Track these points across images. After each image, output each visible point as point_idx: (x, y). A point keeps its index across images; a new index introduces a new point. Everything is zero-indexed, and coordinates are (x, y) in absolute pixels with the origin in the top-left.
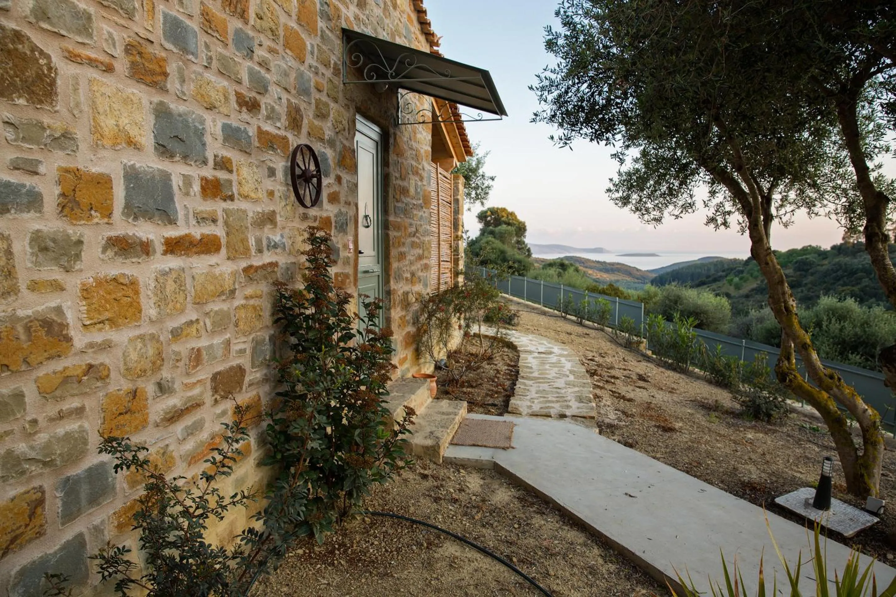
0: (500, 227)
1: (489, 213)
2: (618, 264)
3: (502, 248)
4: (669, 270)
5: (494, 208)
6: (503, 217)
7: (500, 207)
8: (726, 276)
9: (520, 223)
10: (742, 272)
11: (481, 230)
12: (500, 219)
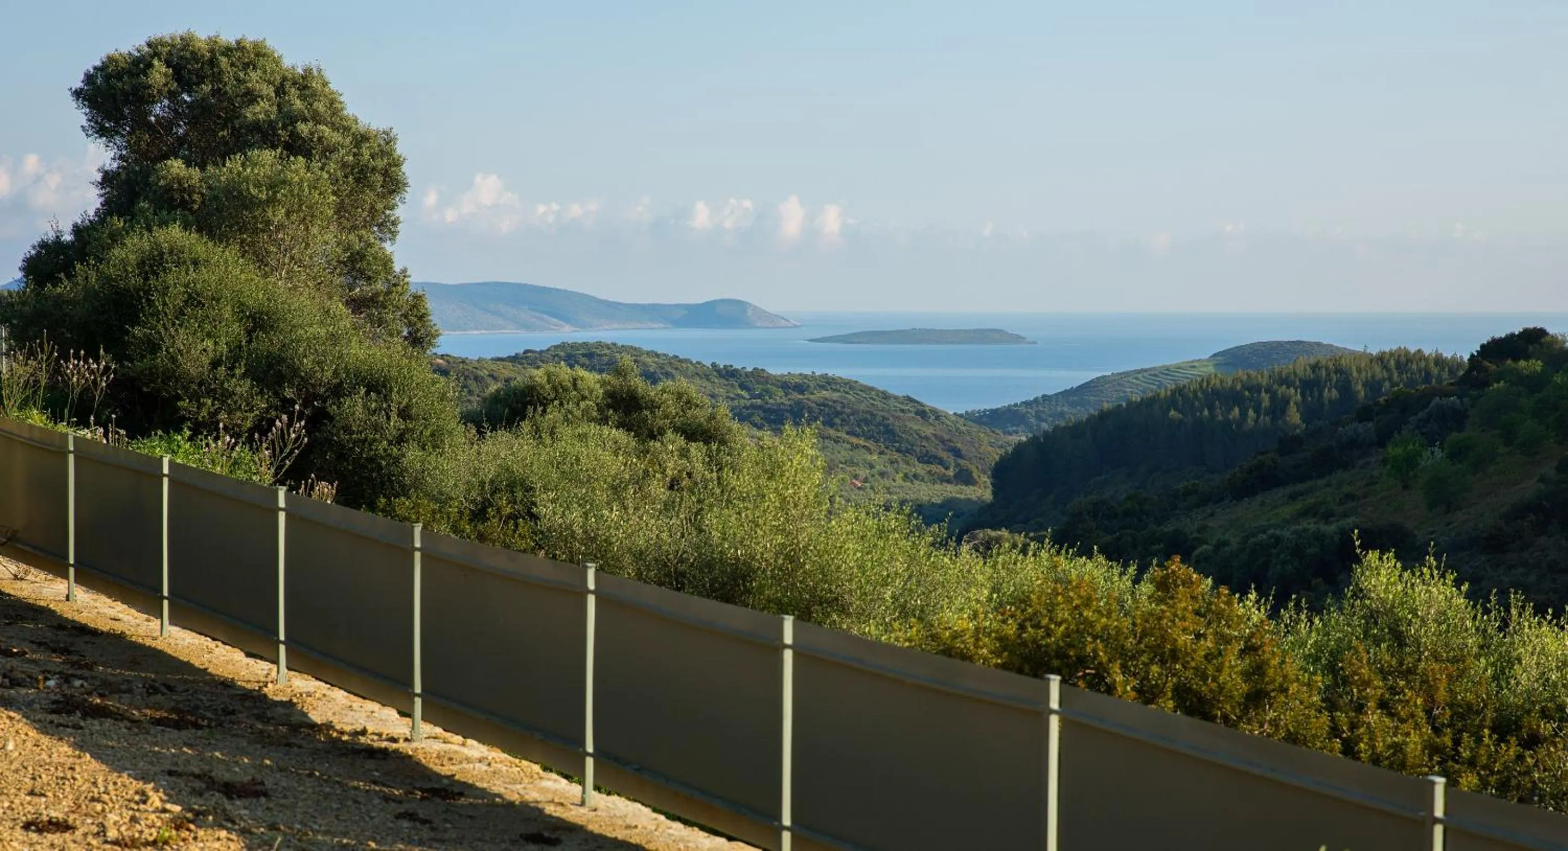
0: (234, 164)
1: (159, 74)
2: (828, 382)
3: (255, 297)
4: (1079, 414)
5: (187, 42)
6: (251, 97)
7: (228, 37)
8: (1382, 440)
9: (362, 139)
10: (1457, 419)
11: (108, 179)
12: (234, 113)
